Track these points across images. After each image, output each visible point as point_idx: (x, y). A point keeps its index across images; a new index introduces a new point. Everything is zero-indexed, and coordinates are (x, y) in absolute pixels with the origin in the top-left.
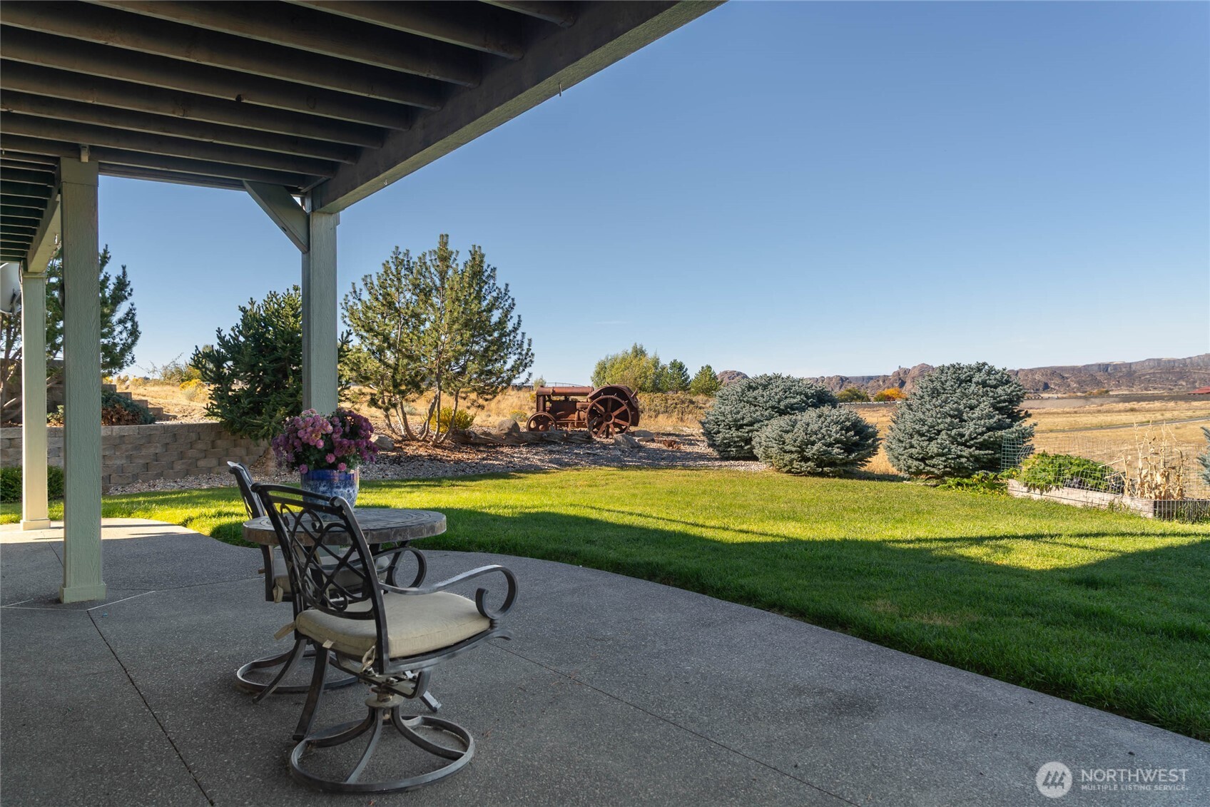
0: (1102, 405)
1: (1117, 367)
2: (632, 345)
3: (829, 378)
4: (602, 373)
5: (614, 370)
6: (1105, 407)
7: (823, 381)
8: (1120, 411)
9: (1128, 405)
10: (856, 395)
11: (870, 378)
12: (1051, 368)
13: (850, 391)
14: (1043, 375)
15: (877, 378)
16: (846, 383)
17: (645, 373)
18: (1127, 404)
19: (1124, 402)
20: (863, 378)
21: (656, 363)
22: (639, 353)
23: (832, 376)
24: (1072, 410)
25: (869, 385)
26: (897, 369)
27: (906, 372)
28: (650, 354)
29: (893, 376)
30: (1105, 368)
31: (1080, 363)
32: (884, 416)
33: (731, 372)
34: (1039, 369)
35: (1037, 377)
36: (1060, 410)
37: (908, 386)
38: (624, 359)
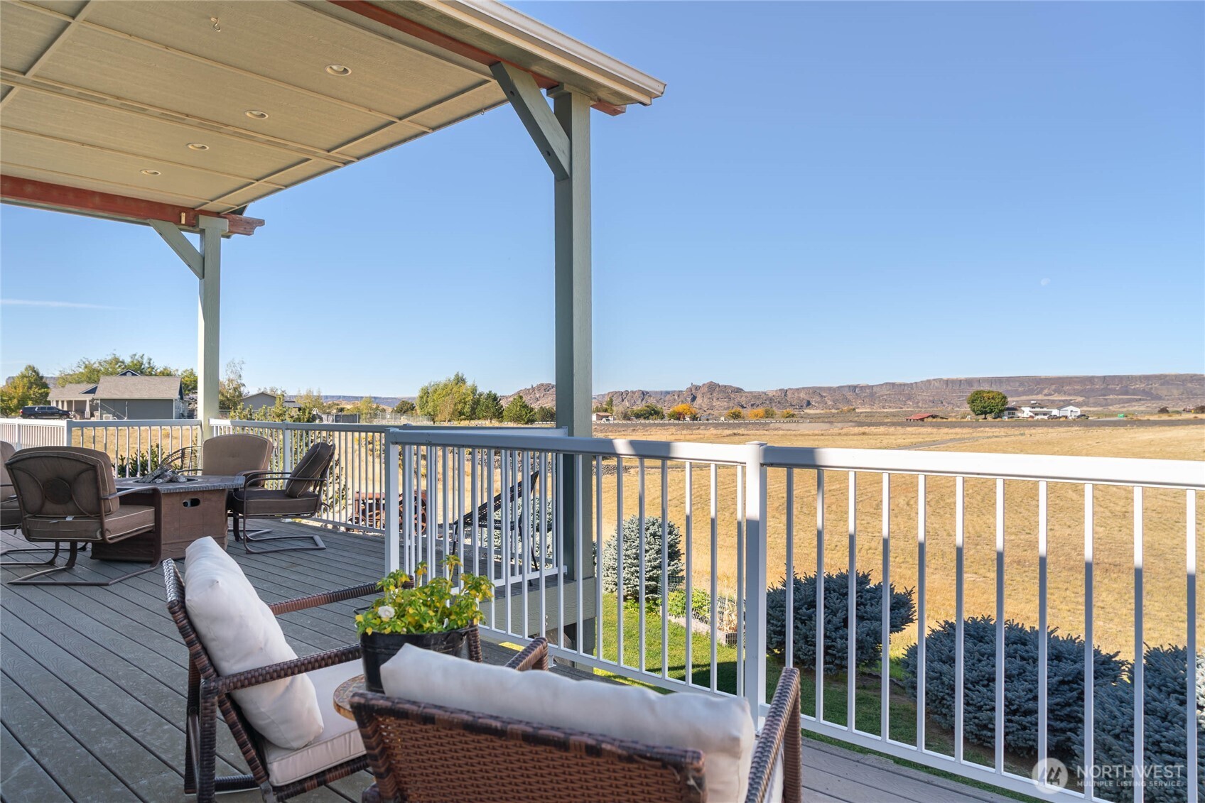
0: (842, 429)
1: (863, 388)
2: (455, 373)
3: (632, 392)
4: (425, 397)
5: (436, 396)
6: (844, 431)
7: (627, 394)
8: (854, 435)
9: (862, 429)
10: (653, 410)
11: (668, 393)
12: (813, 388)
13: (648, 407)
14: (806, 394)
15: (673, 393)
16: (646, 397)
17: (464, 399)
18: (860, 428)
19: (859, 426)
20: (661, 392)
21: (474, 391)
22: (460, 380)
23: (635, 390)
24: (820, 432)
25: (667, 398)
26: (690, 386)
27: (697, 388)
28: (469, 383)
29: (686, 391)
30: (853, 388)
31: (835, 384)
32: (673, 434)
33: (547, 385)
34: (803, 388)
35: (802, 395)
36: (811, 432)
37: (699, 401)
38: (446, 385)
